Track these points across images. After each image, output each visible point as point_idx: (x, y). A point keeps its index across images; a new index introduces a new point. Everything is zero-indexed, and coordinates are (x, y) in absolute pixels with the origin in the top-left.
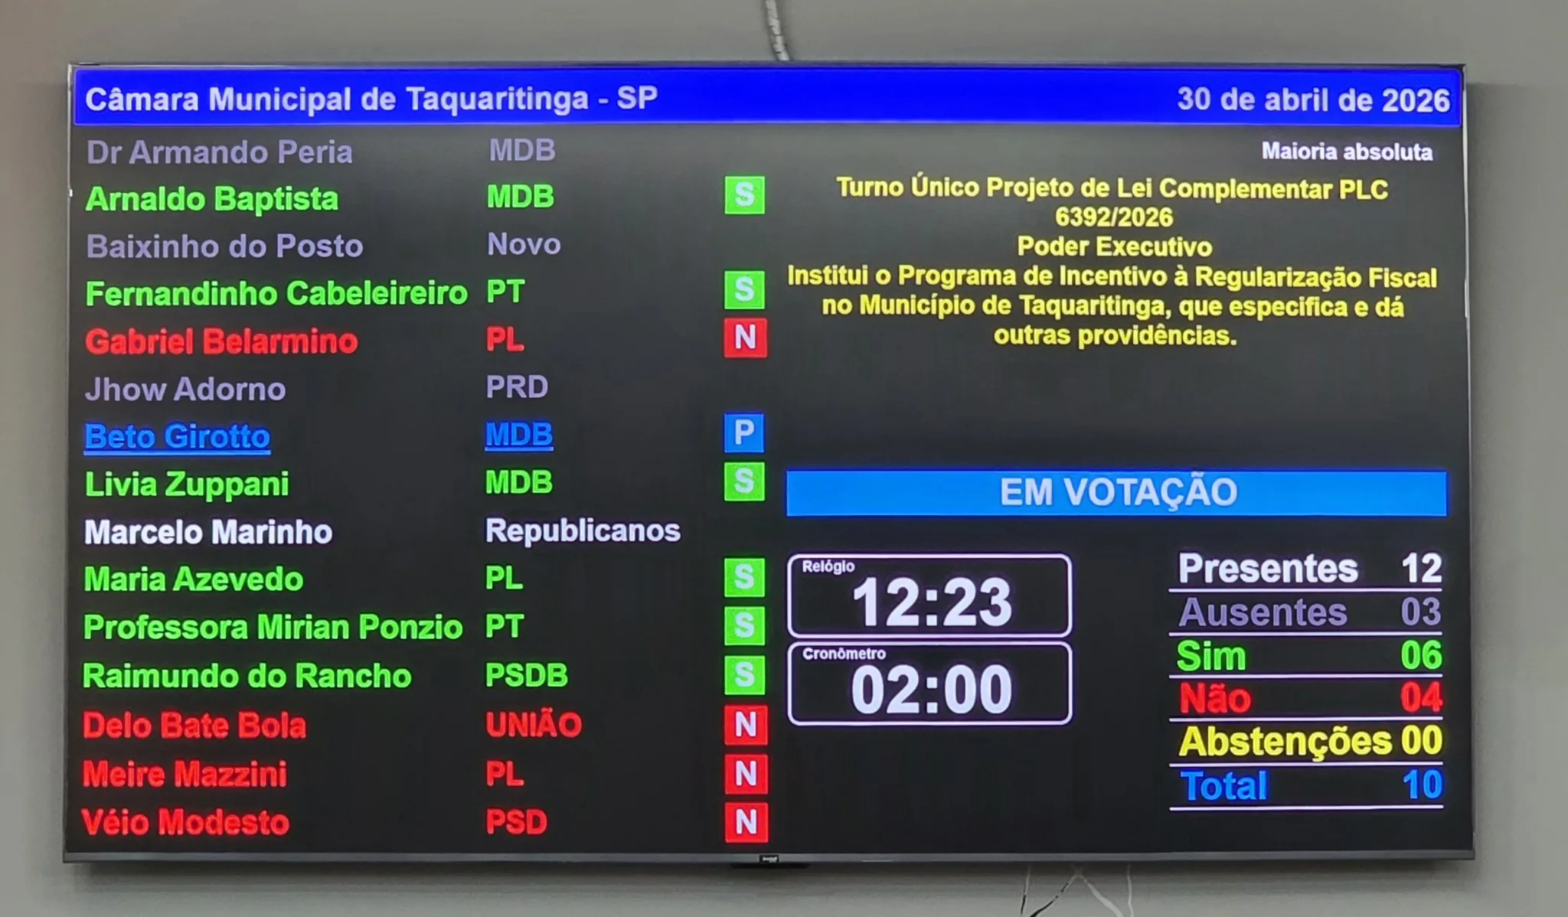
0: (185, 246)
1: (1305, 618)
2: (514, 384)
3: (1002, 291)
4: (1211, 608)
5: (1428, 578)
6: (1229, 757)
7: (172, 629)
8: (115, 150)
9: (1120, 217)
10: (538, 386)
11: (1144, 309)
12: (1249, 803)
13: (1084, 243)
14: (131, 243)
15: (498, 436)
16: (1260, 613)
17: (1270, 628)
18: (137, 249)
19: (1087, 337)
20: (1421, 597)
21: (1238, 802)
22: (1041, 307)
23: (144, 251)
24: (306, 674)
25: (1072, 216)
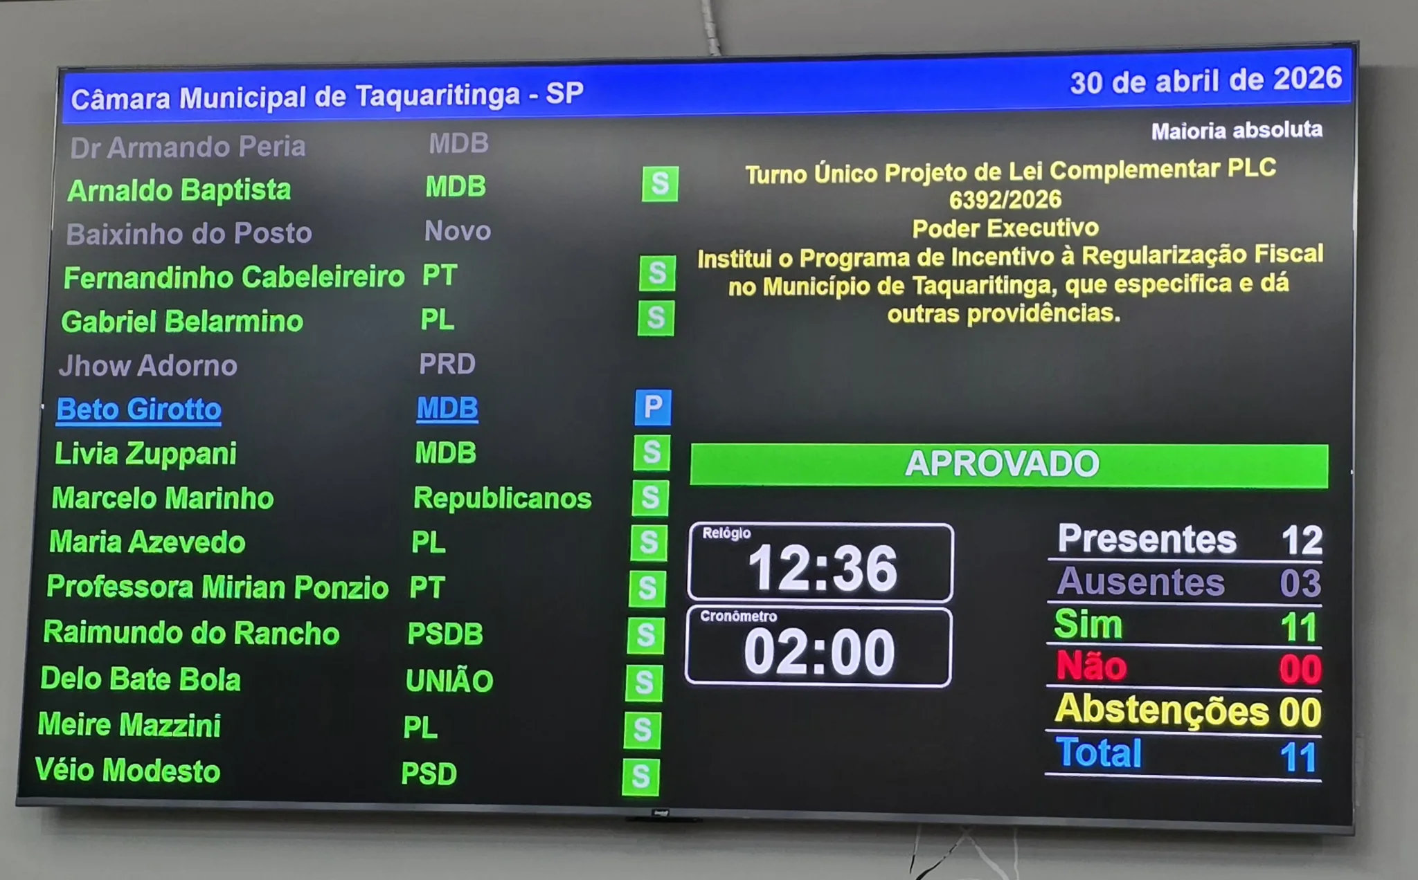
0: (154, 234)
1: (1183, 588)
2: (445, 362)
3: (896, 273)
4: (1089, 577)
5: (1309, 549)
6: (1104, 724)
7: (126, 589)
8: (95, 146)
9: (1010, 200)
10: (467, 363)
11: (1031, 288)
12: (1123, 770)
13: (975, 226)
14: (105, 232)
15: (428, 410)
16: (1137, 583)
17: (1146, 597)
18: (110, 237)
19: (976, 316)
20: (1300, 569)
21: (1113, 769)
22: (932, 288)
23: (117, 238)
24: (244, 631)
25: (965, 200)
